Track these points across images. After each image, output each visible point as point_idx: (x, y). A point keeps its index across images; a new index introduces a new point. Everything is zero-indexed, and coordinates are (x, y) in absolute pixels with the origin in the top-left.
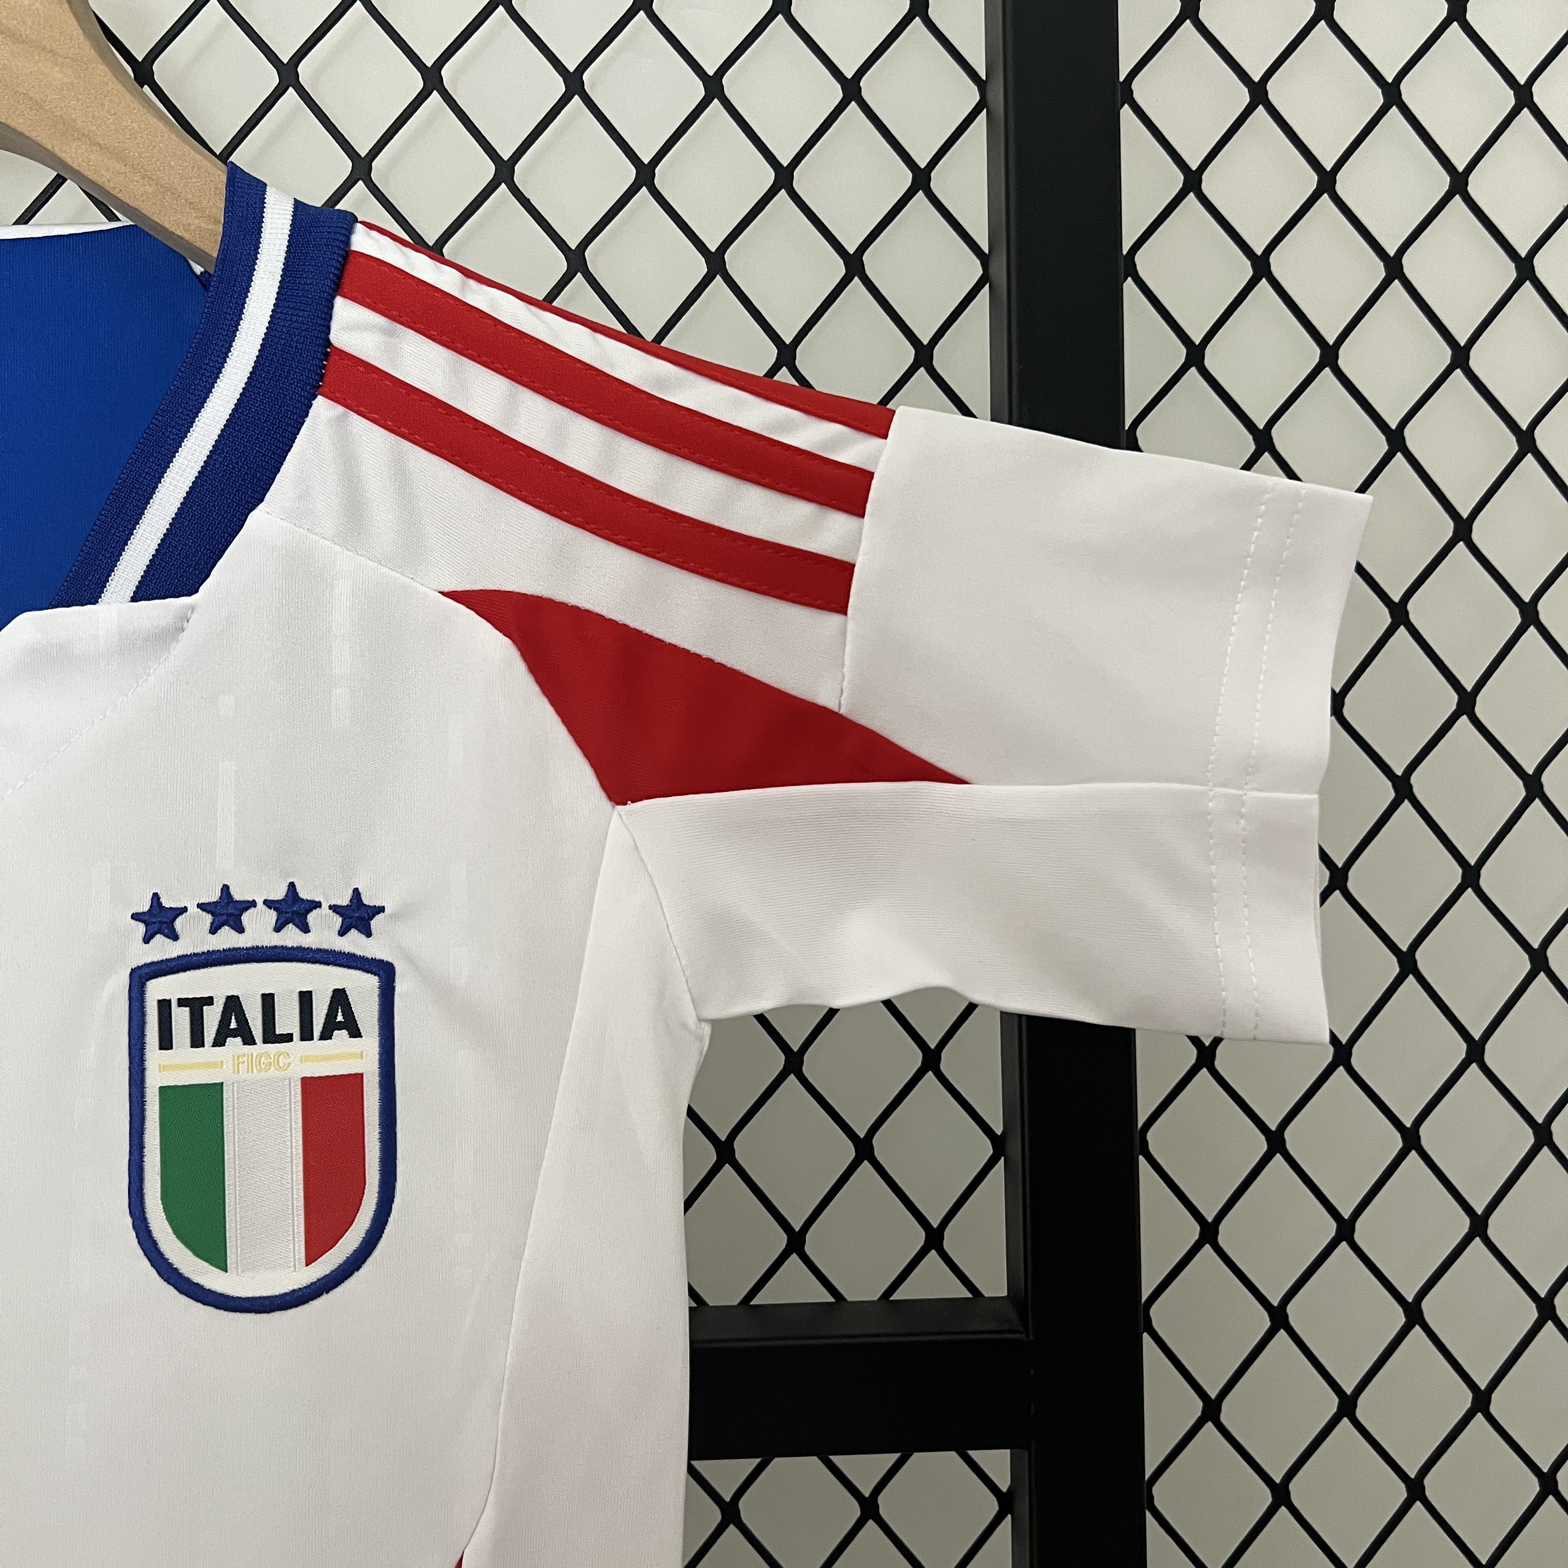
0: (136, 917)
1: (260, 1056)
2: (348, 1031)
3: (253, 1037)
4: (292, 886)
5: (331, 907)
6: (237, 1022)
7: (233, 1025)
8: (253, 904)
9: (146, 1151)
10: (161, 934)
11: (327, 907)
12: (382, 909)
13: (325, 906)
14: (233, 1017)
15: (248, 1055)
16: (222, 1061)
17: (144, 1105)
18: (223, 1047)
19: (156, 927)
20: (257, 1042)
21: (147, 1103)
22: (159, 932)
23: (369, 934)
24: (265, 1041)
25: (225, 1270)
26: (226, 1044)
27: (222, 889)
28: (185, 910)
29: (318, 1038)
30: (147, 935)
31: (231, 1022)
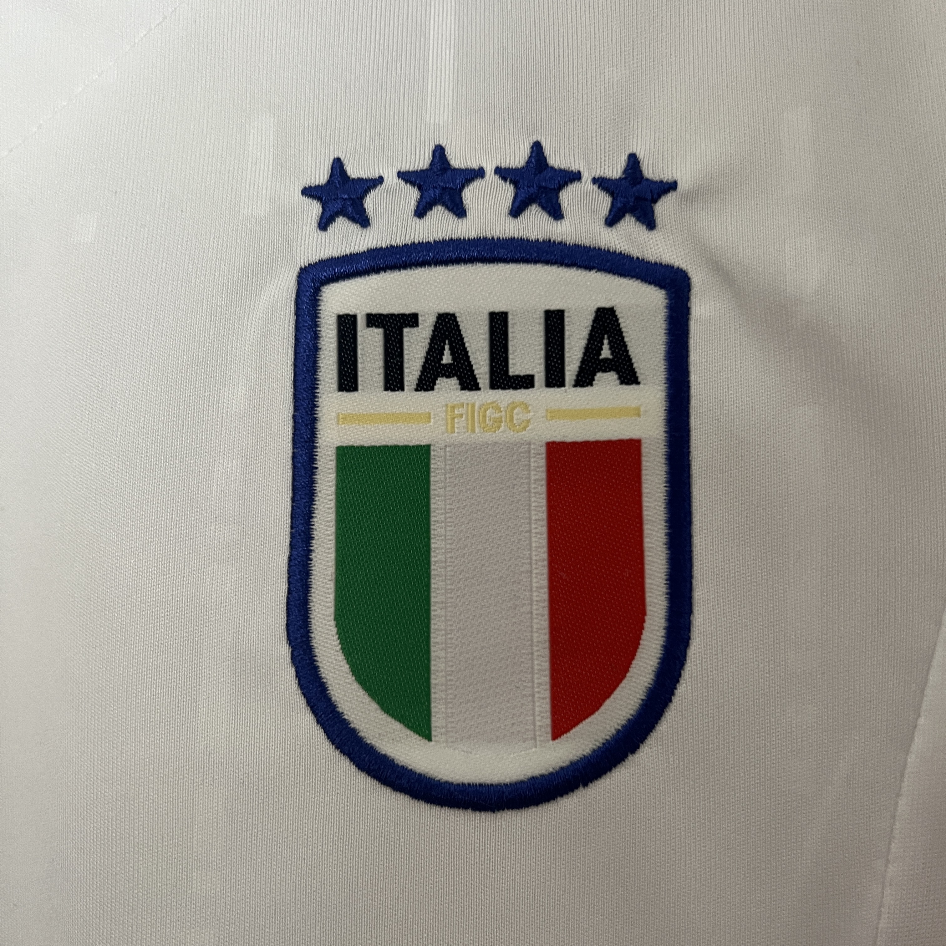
0: (309, 192)
1: (484, 408)
2: (618, 373)
3: (474, 379)
4: (537, 148)
5: (595, 181)
6: (452, 354)
7: (447, 359)
8: (480, 173)
9: (316, 544)
10: (344, 216)
11: (589, 180)
12: (672, 186)
13: (586, 177)
14: (447, 347)
15: (468, 404)
16: (430, 414)
17: (313, 474)
18: (430, 392)
19: (338, 206)
20: (481, 385)
21: (318, 471)
22: (342, 212)
23: (651, 224)
24: (494, 385)
25: (428, 737)
26: (436, 387)
27: (434, 152)
28: (380, 180)
29: (573, 383)
30: (325, 216)
31: (443, 354)
